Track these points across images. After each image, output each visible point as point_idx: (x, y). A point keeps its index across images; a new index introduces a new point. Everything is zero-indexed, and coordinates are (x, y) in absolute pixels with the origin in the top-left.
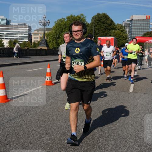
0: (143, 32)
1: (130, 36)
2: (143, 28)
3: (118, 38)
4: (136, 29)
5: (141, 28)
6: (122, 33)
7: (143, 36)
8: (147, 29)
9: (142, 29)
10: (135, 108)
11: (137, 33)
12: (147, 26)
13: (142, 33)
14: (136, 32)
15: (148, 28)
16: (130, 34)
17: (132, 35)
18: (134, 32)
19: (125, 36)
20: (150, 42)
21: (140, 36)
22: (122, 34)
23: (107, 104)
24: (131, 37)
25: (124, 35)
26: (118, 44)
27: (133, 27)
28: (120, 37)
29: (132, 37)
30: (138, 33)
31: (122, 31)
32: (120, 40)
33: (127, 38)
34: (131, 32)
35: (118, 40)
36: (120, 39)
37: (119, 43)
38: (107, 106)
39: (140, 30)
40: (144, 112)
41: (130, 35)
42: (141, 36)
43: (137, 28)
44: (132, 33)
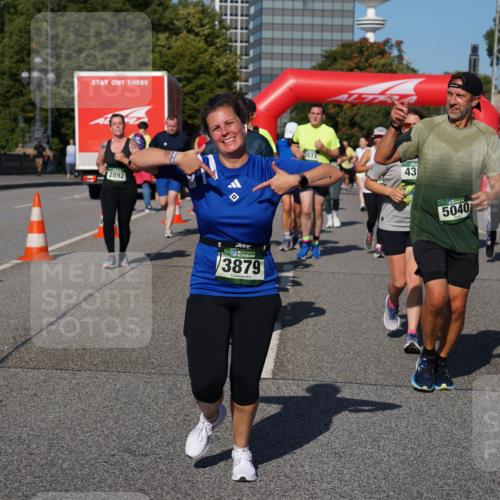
0: (322, 42)
1: (251, 67)
2: (318, 21)
3: (189, 80)
4: (283, 27)
5: (308, 20)
6: (211, 49)
7: (322, 68)
8: (342, 28)
9: (313, 27)
10: (288, 469)
11: (287, 49)
12: (343, 13)
13: (318, 50)
14: (283, 42)
15: (347, 21)
16: (251, 53)
17: (265, 64)
18: (273, 41)
19: (227, 65)
20: (360, 96)
21: (307, 65)
22: (212, 55)
23: (132, 453)
24: (258, 72)
25: (220, 63)
26: (188, 112)
27: (266, 19)
28: (197, 74)
29: (263, 72)
30: (297, 50)
31: (209, 40)
32: (201, 87)
33: (236, 79)
34: (259, 42)
35: (190, 87)
36: (199, 81)
37: (196, 105)
38: (133, 465)
39: (307, 35)
40: (334, 489)
41: (252, 60)
42: (314, 68)
43: (288, 20)
44: (265, 49)
